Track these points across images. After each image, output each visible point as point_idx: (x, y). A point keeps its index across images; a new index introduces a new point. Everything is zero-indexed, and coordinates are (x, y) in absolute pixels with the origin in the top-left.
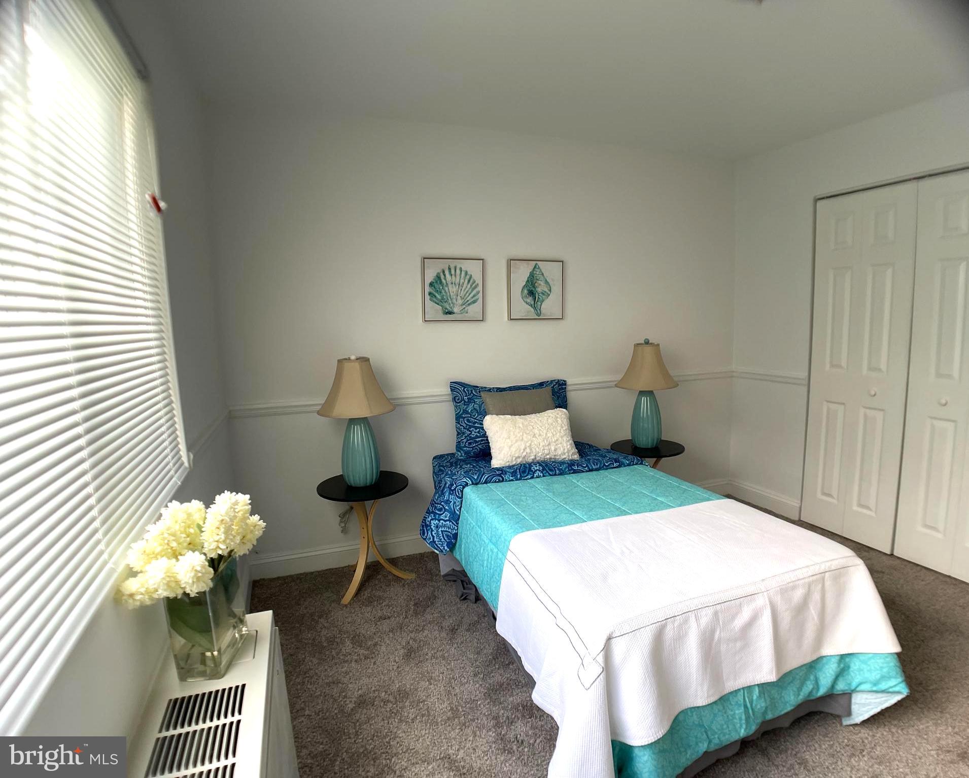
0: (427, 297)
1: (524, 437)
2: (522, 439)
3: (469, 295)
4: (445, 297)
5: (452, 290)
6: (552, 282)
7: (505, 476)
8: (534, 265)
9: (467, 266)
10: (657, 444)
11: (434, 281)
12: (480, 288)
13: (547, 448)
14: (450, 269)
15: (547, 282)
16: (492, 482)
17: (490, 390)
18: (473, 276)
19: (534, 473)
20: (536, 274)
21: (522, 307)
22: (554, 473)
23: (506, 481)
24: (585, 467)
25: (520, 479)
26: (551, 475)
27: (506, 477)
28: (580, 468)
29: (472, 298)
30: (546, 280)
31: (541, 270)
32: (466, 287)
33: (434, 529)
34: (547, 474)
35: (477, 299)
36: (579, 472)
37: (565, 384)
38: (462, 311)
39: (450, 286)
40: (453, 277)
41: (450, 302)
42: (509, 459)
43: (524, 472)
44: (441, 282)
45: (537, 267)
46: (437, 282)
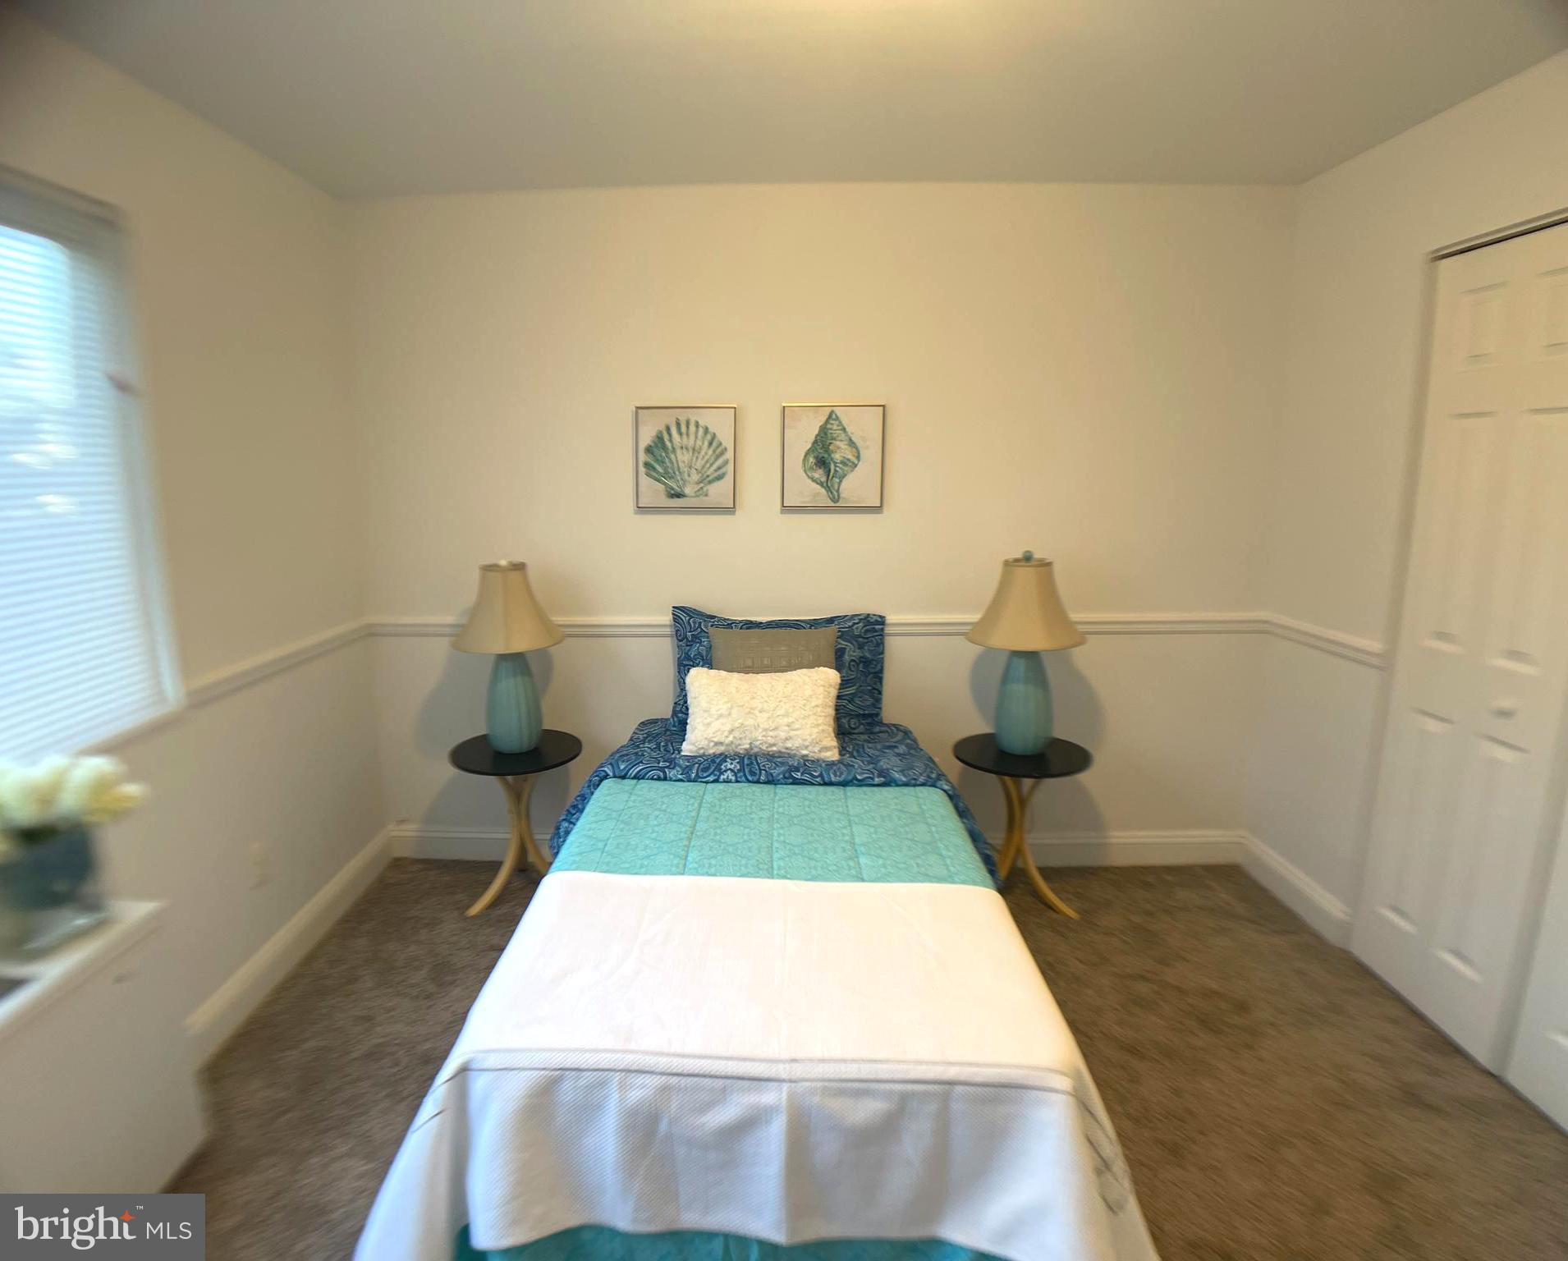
0: (642, 469)
1: (732, 711)
3: (711, 465)
4: (670, 469)
5: (683, 457)
6: (862, 443)
8: (828, 414)
9: (705, 418)
11: (653, 444)
12: (729, 455)
13: (771, 733)
14: (678, 425)
15: (851, 443)
16: (647, 779)
17: (730, 625)
18: (717, 434)
19: (722, 773)
20: (831, 429)
21: (806, 488)
22: (755, 779)
23: (671, 780)
24: (817, 777)
25: (690, 780)
26: (750, 781)
27: (671, 773)
28: (806, 777)
29: (716, 471)
30: (851, 440)
31: (840, 422)
34: (743, 778)
35: (725, 473)
37: (883, 623)
38: (698, 493)
39: (679, 452)
40: (685, 436)
41: (679, 478)
43: (705, 769)
44: (664, 447)
45: (834, 416)
46: (657, 446)
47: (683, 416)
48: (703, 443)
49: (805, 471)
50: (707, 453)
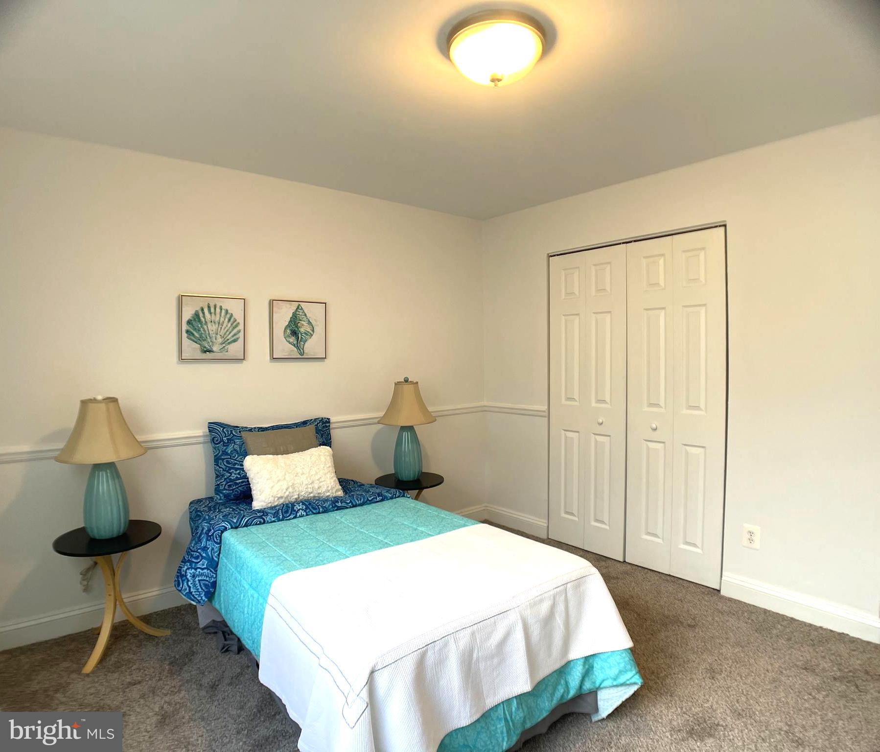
0: (185, 335)
1: (286, 476)
2: (285, 479)
3: (230, 333)
4: (203, 335)
5: (212, 328)
6: (315, 323)
7: (266, 518)
8: (297, 306)
9: (227, 305)
10: (418, 476)
11: (192, 319)
12: (241, 327)
13: (310, 486)
14: (209, 307)
15: (309, 323)
16: (253, 525)
17: (251, 430)
18: (234, 315)
19: (297, 512)
20: (299, 315)
21: (284, 347)
22: (318, 511)
23: (268, 522)
24: (349, 503)
25: (282, 520)
26: (314, 514)
27: (268, 519)
28: (344, 504)
29: (233, 336)
30: (309, 321)
31: (303, 311)
32: (227, 326)
33: (190, 578)
34: (311, 512)
35: (238, 338)
36: (343, 509)
37: (329, 422)
39: (209, 325)
40: (213, 315)
41: (209, 340)
42: (271, 499)
43: (287, 512)
44: (200, 320)
45: (300, 308)
46: (195, 320)
47: (212, 303)
48: (225, 320)
49: (285, 337)
50: (227, 325)
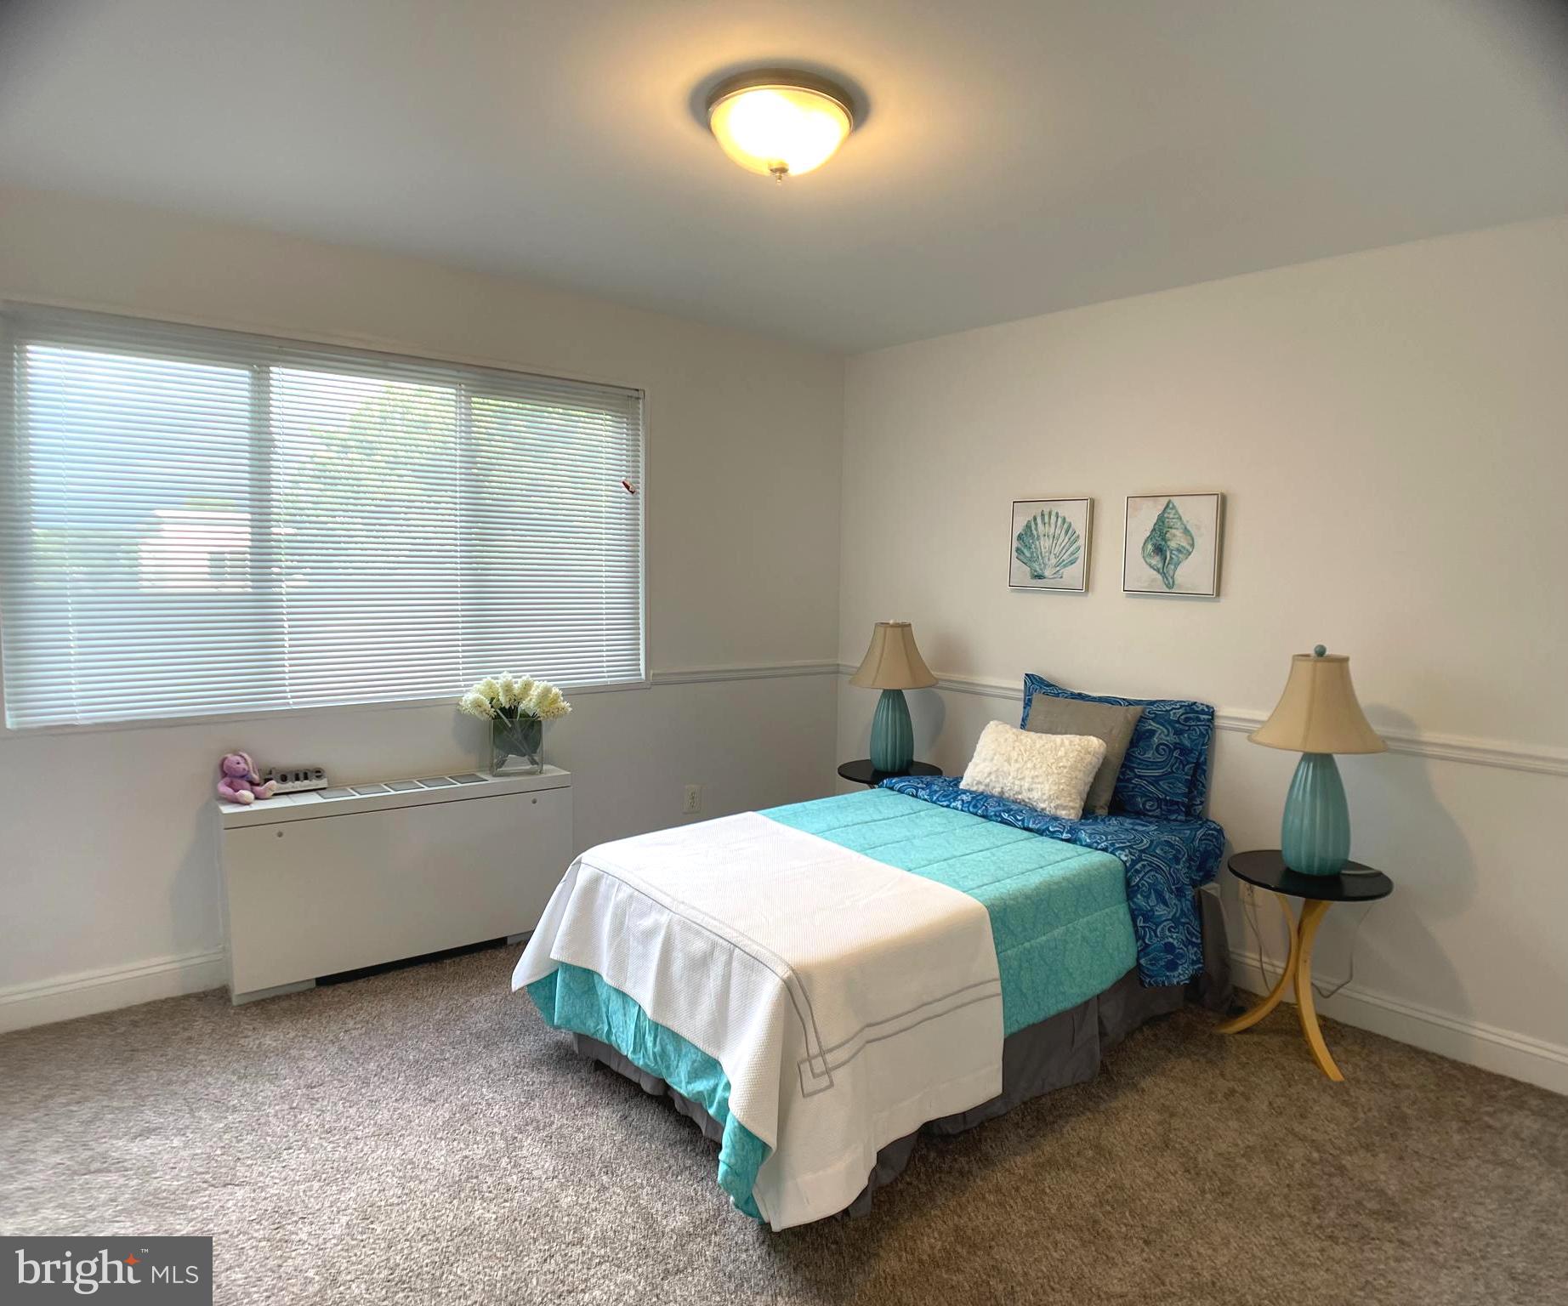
0: (1015, 554)
3: (1066, 552)
4: (1035, 555)
5: (1045, 544)
6: (1196, 529)
8: (1166, 503)
9: (1065, 510)
11: (1024, 533)
12: (1082, 542)
15: (1186, 531)
18: (1073, 525)
20: (1168, 518)
21: (1144, 574)
29: (1070, 556)
30: (1186, 528)
31: (1177, 511)
32: (1064, 539)
35: (1077, 558)
37: (1210, 713)
38: (1055, 576)
39: (1042, 540)
40: (1047, 525)
41: (1041, 561)
44: (1031, 535)
45: (1171, 506)
47: (1046, 508)
48: (1061, 532)
49: (1144, 558)
